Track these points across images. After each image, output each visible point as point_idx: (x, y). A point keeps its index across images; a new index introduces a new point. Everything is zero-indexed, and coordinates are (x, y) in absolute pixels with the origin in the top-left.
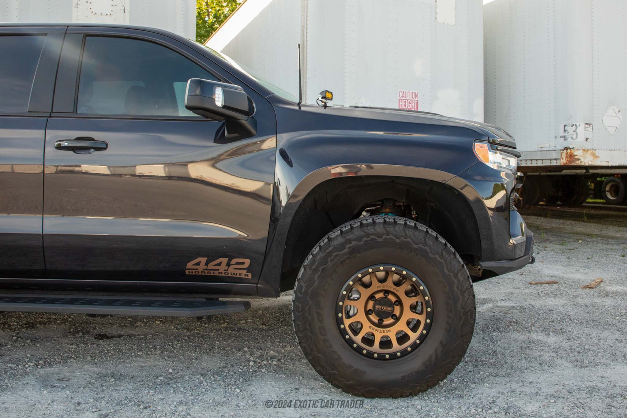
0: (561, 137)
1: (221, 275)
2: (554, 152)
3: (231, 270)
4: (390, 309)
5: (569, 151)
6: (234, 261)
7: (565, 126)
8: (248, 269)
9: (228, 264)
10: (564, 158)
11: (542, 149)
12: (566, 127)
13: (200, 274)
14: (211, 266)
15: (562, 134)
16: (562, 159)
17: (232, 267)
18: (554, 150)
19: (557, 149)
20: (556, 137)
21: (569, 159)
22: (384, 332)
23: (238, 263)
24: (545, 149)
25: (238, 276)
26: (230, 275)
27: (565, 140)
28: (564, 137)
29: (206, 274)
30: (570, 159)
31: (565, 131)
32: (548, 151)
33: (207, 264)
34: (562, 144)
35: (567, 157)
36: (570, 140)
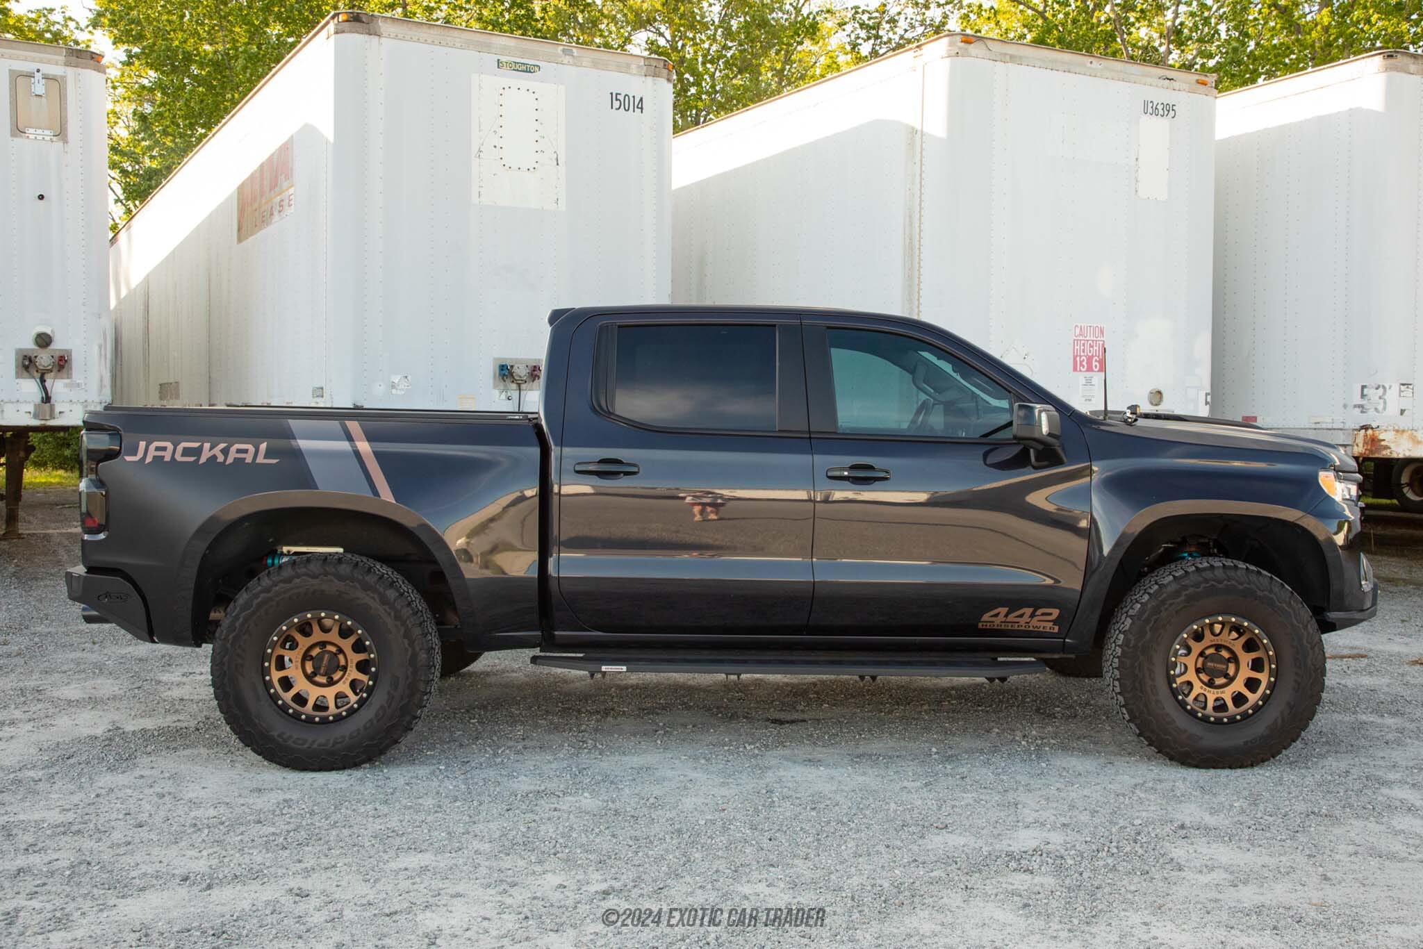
0: (1355, 406)
1: (1020, 628)
2: (1341, 432)
3: (1034, 622)
4: (1225, 667)
5: (1370, 432)
6: (1039, 612)
7: (1363, 387)
8: (1055, 622)
9: (1033, 615)
10: (1361, 445)
11: (1318, 426)
12: (1366, 391)
13: (996, 627)
14: (1011, 618)
15: (1359, 401)
16: (1357, 445)
17: (1036, 619)
18: (1341, 429)
19: (1347, 427)
20: (1345, 406)
21: (1369, 447)
22: (1217, 693)
23: (1043, 614)
24: (1324, 426)
25: (1041, 629)
26: (1031, 629)
27: (1362, 412)
28: (1361, 406)
29: (1003, 627)
30: (1372, 446)
31: (1363, 396)
32: (1330, 429)
33: (1006, 616)
34: (1359, 419)
35: (1365, 443)
36: (1371, 412)
